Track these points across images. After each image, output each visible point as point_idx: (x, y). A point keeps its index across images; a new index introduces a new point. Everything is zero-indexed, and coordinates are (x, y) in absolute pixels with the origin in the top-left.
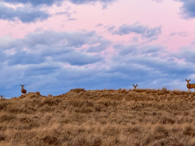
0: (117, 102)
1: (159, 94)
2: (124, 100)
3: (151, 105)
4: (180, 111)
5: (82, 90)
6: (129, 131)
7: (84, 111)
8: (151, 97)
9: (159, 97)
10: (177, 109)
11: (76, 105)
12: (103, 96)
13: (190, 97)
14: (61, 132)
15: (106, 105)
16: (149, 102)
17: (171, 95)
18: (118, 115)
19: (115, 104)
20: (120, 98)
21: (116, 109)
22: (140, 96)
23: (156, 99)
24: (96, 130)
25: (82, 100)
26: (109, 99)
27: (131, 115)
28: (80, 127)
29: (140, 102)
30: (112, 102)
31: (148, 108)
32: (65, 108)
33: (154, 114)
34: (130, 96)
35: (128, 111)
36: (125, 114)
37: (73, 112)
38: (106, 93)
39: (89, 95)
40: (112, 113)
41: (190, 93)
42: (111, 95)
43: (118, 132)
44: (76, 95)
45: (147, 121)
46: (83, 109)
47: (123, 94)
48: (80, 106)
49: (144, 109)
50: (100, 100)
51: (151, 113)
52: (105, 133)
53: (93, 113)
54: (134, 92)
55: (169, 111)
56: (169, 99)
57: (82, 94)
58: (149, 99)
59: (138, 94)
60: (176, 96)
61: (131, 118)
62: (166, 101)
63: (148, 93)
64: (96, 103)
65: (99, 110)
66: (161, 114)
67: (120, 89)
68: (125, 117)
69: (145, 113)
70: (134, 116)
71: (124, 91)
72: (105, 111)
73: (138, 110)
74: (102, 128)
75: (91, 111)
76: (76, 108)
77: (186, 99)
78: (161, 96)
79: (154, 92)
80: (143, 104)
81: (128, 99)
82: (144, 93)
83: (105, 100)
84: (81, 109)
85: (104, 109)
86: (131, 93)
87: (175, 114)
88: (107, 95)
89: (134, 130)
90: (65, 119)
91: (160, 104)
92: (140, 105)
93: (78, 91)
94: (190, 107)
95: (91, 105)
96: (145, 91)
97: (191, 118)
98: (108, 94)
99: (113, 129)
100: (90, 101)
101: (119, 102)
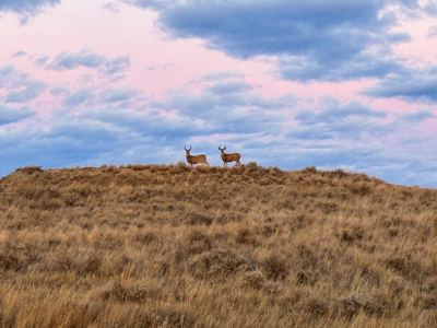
0: (101, 188)
1: (173, 173)
2: (112, 185)
3: (161, 193)
4: (213, 202)
5: (38, 169)
6: (138, 239)
7: (45, 207)
8: (160, 178)
9: (174, 177)
10: (208, 198)
11: (29, 195)
12: (76, 178)
13: (226, 176)
14: (19, 247)
15: (83, 194)
16: (158, 187)
17: (194, 173)
18: (108, 211)
19: (98, 193)
20: (105, 181)
21: (102, 202)
22: (140, 177)
23: (169, 182)
24: (79, 240)
25: (39, 187)
26: (87, 184)
27: (130, 211)
28: (48, 235)
29: (143, 187)
30: (93, 188)
31: (157, 198)
32: (10, 202)
33: (171, 208)
34: (124, 177)
35: (124, 204)
36: (120, 209)
37: (26, 208)
38: (81, 173)
39: (48, 177)
40: (96, 209)
41: (225, 170)
42: (89, 177)
43: (120, 243)
44: (26, 177)
45: (162, 221)
46: (44, 203)
47: (111, 174)
48: (37, 198)
49: (151, 199)
50: (70, 187)
51: (165, 205)
52: (97, 245)
53: (61, 209)
54: (129, 171)
55: (195, 203)
56: (191, 182)
57: (37, 176)
58: (156, 182)
59: (137, 173)
60: (202, 175)
61: (131, 216)
62: (186, 184)
63: (153, 171)
64: (65, 191)
65: (71, 204)
66: (183, 208)
67: (105, 166)
68: (121, 214)
69: (155, 207)
70: (136, 212)
71: (111, 170)
72: (82, 205)
73: (140, 202)
74: (90, 237)
75: (57, 206)
76: (31, 202)
77: (221, 180)
78: (176, 175)
79: (163, 170)
80: (148, 192)
81: (119, 184)
82: (146, 172)
83: (80, 186)
84: (39, 203)
85: (81, 202)
86: (123, 172)
87: (207, 208)
88: (82, 177)
89: (146, 237)
90: (14, 221)
91: (177, 189)
92: (143, 192)
93: (30, 171)
94: (230, 194)
95: (55, 194)
96: (148, 168)
97: (239, 213)
98: (84, 176)
99: (109, 238)
100: (54, 188)
101: (104, 188)
